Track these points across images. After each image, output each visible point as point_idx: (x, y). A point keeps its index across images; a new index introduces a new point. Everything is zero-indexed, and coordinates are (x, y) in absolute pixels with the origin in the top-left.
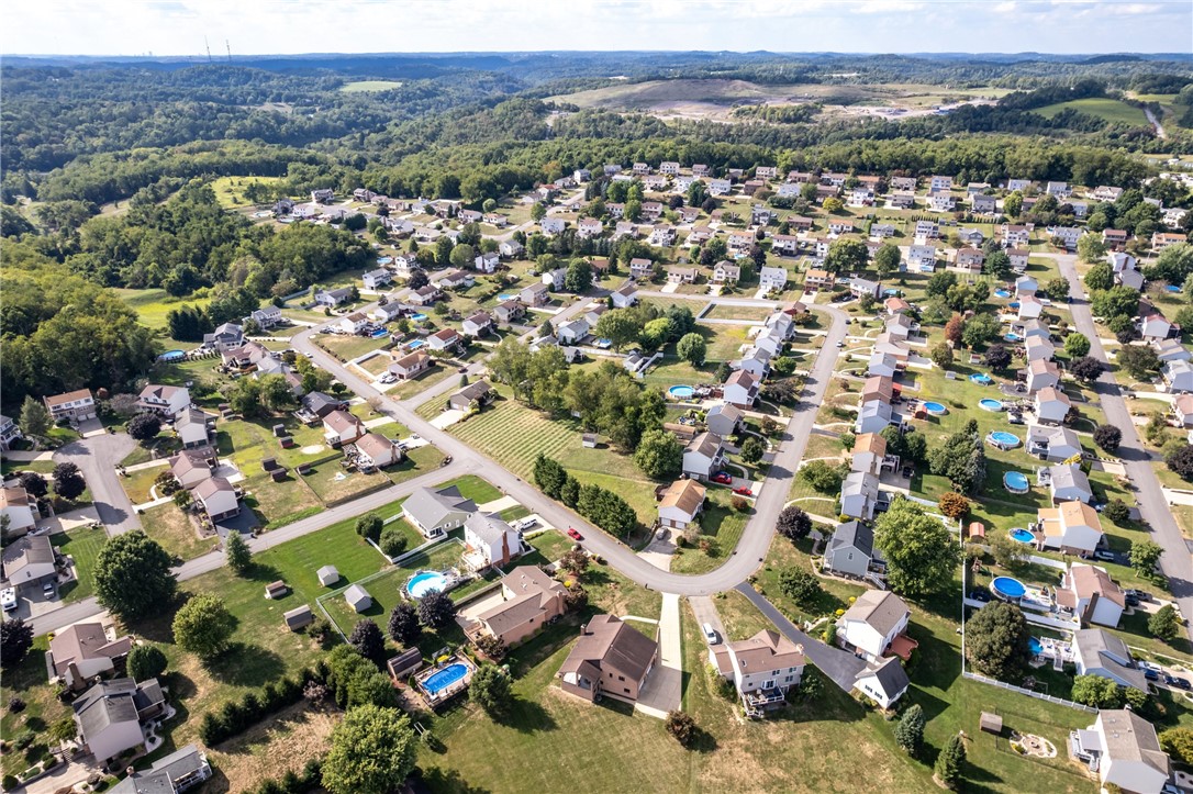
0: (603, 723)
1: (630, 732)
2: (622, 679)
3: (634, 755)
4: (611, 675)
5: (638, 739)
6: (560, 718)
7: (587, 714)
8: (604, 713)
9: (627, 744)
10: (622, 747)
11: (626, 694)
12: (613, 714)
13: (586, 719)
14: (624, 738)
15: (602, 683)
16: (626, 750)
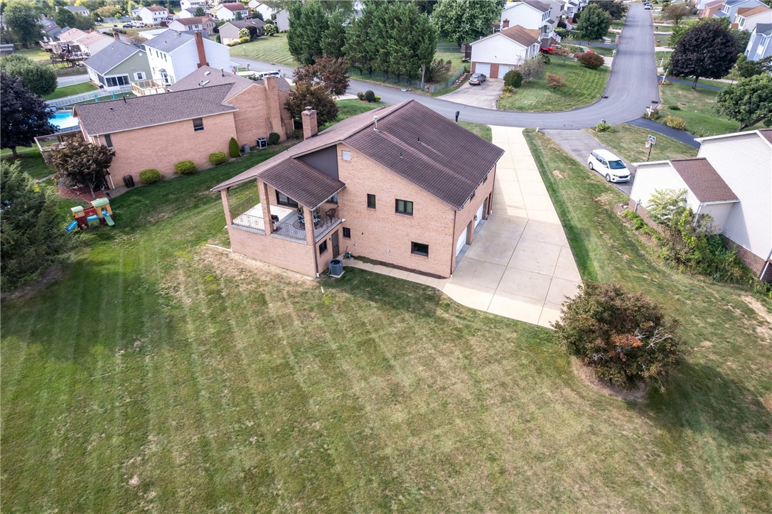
0: (337, 332)
1: (428, 362)
2: (404, 208)
3: (448, 445)
4: (371, 201)
5: (460, 387)
6: (199, 318)
7: (290, 309)
8: (344, 307)
9: (421, 404)
10: (398, 415)
11: (417, 262)
12: (371, 312)
13: (285, 321)
14: (406, 381)
15: (347, 233)
16: (416, 425)
